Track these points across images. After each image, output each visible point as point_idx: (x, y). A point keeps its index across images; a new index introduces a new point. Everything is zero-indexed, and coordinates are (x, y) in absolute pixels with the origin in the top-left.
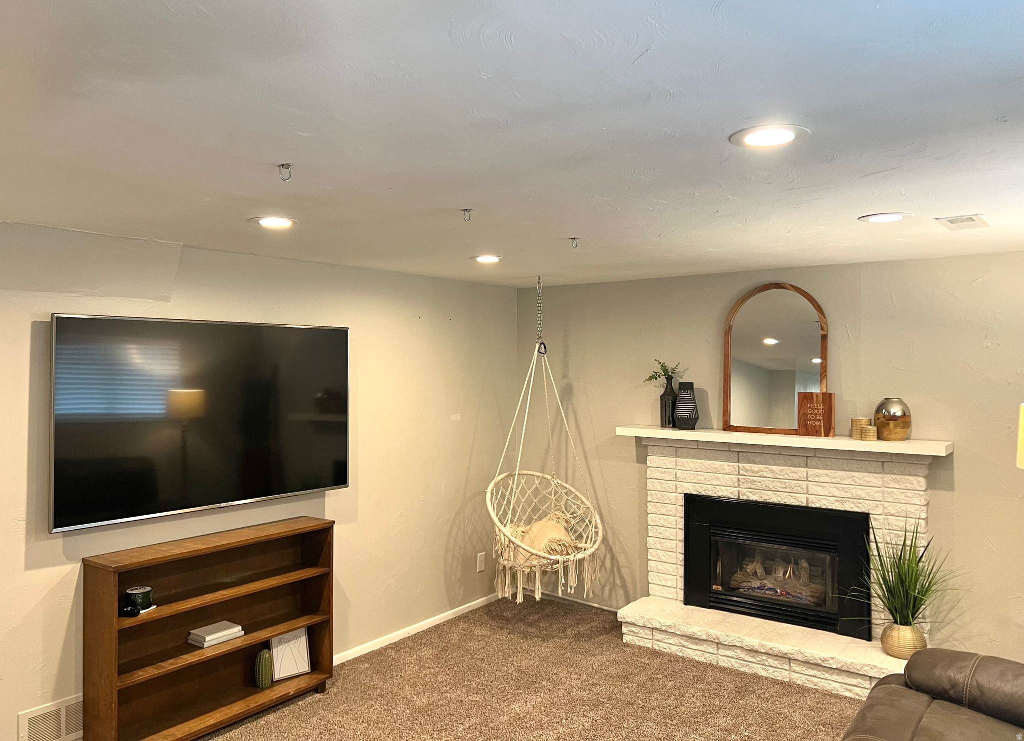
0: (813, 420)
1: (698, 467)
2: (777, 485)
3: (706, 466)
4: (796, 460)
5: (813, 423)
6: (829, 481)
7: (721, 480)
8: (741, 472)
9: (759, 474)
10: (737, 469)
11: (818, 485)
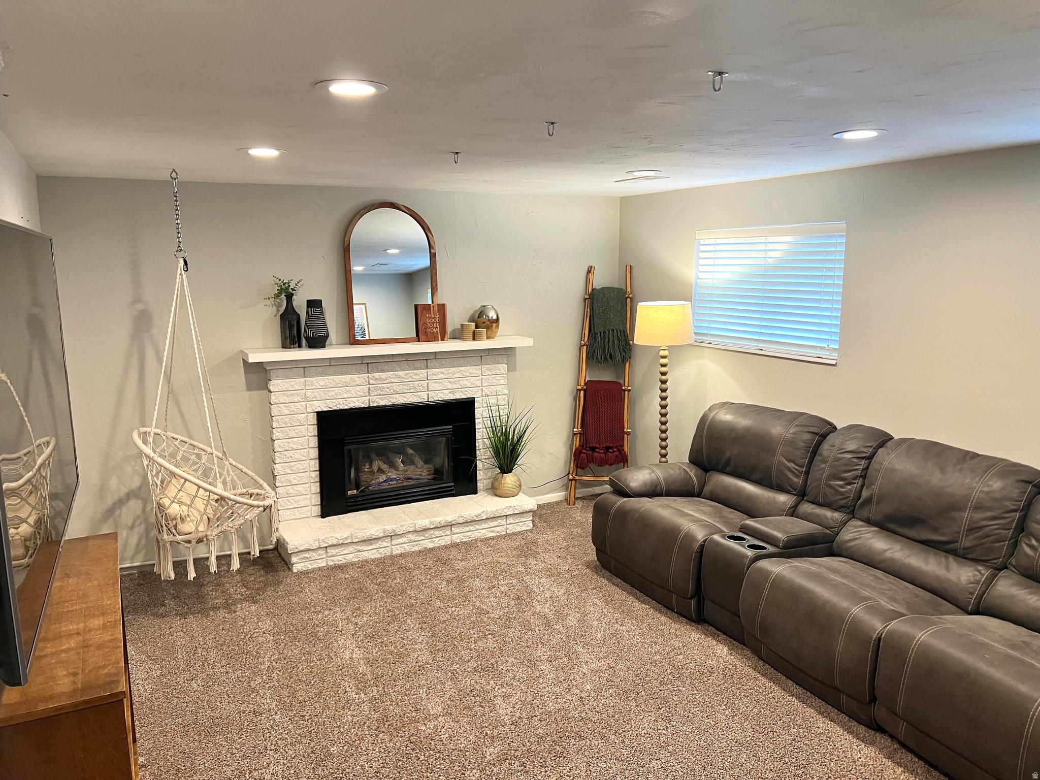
0: (431, 328)
1: (328, 383)
2: (403, 388)
3: (337, 381)
4: (418, 364)
5: (432, 330)
6: (444, 377)
7: (353, 392)
8: (371, 382)
9: (388, 381)
10: (367, 379)
11: (436, 382)
